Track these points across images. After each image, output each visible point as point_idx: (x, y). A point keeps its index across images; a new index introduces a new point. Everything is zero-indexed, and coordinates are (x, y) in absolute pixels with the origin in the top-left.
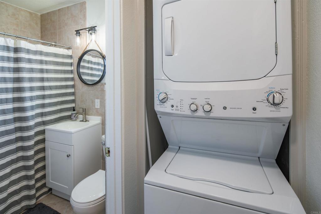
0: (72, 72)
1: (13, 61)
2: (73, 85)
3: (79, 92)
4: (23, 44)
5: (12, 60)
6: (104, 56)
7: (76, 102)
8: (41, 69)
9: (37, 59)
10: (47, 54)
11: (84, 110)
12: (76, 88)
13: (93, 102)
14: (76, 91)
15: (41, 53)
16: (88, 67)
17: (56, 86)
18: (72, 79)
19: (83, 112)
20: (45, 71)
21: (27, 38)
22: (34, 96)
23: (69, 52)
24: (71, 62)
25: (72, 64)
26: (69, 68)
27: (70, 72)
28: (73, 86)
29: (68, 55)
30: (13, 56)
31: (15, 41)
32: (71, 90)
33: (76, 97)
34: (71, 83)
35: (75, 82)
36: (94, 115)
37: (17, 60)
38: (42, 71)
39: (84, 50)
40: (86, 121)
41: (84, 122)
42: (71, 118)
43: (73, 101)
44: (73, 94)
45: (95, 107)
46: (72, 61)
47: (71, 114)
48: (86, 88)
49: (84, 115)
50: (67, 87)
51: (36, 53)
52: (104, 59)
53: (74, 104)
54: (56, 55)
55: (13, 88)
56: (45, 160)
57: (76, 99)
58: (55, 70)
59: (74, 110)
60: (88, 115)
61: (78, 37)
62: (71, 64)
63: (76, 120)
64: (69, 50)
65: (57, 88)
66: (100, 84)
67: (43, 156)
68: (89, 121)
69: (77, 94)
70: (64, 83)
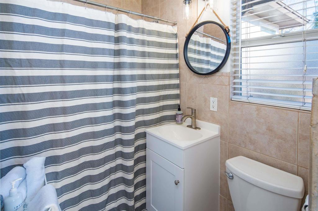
0: (176, 56)
1: (114, 42)
2: (178, 74)
3: (185, 84)
4: (124, 19)
5: (113, 39)
6: (227, 29)
7: (182, 98)
8: (142, 51)
9: (138, 39)
10: (150, 33)
11: (194, 112)
12: (182, 77)
13: (206, 101)
14: (181, 83)
15: (142, 31)
16: (195, 50)
17: (159, 75)
18: (177, 66)
19: (192, 114)
20: (147, 54)
21: (129, 12)
22: (135, 87)
23: (174, 30)
24: (175, 43)
25: (178, 46)
26: (173, 51)
27: (175, 56)
28: (178, 76)
29: (173, 34)
30: (113, 35)
31: (117, 15)
32: (175, 82)
33: (182, 90)
34: (175, 72)
35: (181, 70)
36: (208, 121)
37: (118, 40)
38: (143, 54)
39: (194, 24)
40: (196, 128)
41: (193, 128)
42: (175, 119)
43: (177, 97)
44: (177, 86)
45: (209, 108)
46: (177, 42)
47: (175, 114)
48: (195, 79)
49: (194, 119)
50: (170, 77)
51: (138, 30)
52: (227, 35)
53: (179, 101)
54: (159, 34)
55: (114, 76)
56: (145, 172)
57: (181, 94)
58: (157, 53)
59: (179, 110)
60: (199, 119)
61: (187, 5)
62: (176, 46)
63: (181, 124)
64: (174, 27)
65: (159, 77)
66: (218, 74)
67: (144, 167)
68: (199, 129)
69: (182, 87)
70: (167, 72)
